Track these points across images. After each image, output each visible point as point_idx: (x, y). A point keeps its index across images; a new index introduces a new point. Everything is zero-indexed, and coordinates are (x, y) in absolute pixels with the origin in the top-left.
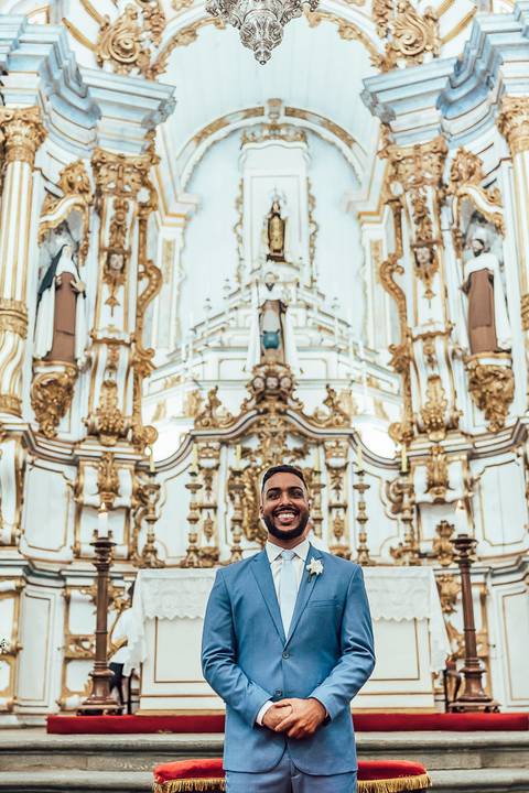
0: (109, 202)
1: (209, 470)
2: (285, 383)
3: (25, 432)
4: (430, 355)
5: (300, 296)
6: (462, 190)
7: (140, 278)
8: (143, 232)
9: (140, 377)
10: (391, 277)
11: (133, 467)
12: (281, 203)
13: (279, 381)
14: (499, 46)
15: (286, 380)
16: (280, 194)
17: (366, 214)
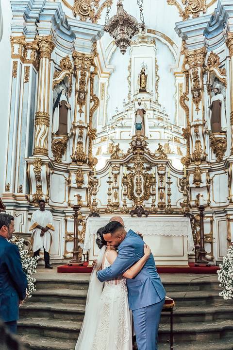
0: (79, 73)
1: (115, 174)
2: (143, 143)
3: (49, 162)
4: (197, 133)
5: (151, 106)
6: (211, 69)
7: (91, 102)
8: (92, 83)
9: (91, 140)
10: (184, 102)
11: (88, 173)
12: (145, 68)
13: (141, 142)
14: (228, 11)
15: (144, 142)
16: (145, 65)
17: (177, 73)
